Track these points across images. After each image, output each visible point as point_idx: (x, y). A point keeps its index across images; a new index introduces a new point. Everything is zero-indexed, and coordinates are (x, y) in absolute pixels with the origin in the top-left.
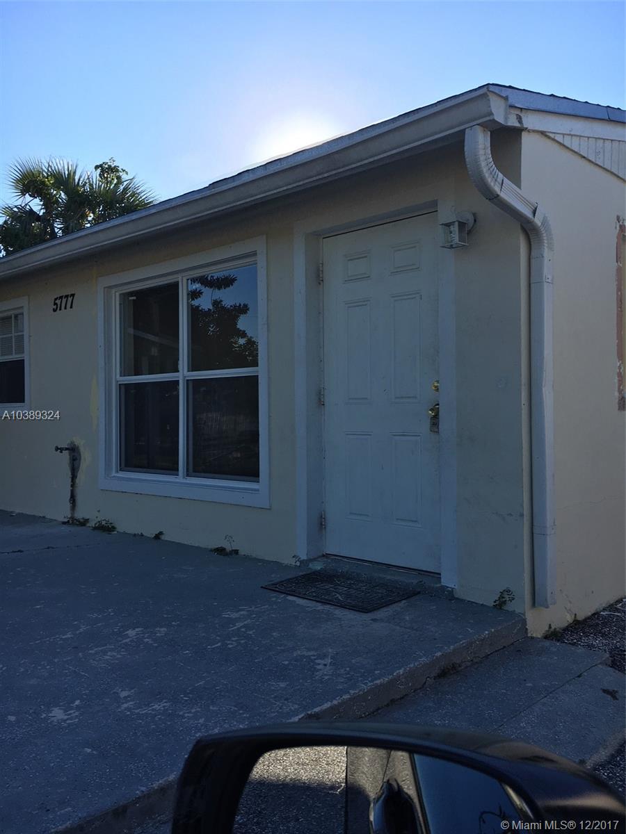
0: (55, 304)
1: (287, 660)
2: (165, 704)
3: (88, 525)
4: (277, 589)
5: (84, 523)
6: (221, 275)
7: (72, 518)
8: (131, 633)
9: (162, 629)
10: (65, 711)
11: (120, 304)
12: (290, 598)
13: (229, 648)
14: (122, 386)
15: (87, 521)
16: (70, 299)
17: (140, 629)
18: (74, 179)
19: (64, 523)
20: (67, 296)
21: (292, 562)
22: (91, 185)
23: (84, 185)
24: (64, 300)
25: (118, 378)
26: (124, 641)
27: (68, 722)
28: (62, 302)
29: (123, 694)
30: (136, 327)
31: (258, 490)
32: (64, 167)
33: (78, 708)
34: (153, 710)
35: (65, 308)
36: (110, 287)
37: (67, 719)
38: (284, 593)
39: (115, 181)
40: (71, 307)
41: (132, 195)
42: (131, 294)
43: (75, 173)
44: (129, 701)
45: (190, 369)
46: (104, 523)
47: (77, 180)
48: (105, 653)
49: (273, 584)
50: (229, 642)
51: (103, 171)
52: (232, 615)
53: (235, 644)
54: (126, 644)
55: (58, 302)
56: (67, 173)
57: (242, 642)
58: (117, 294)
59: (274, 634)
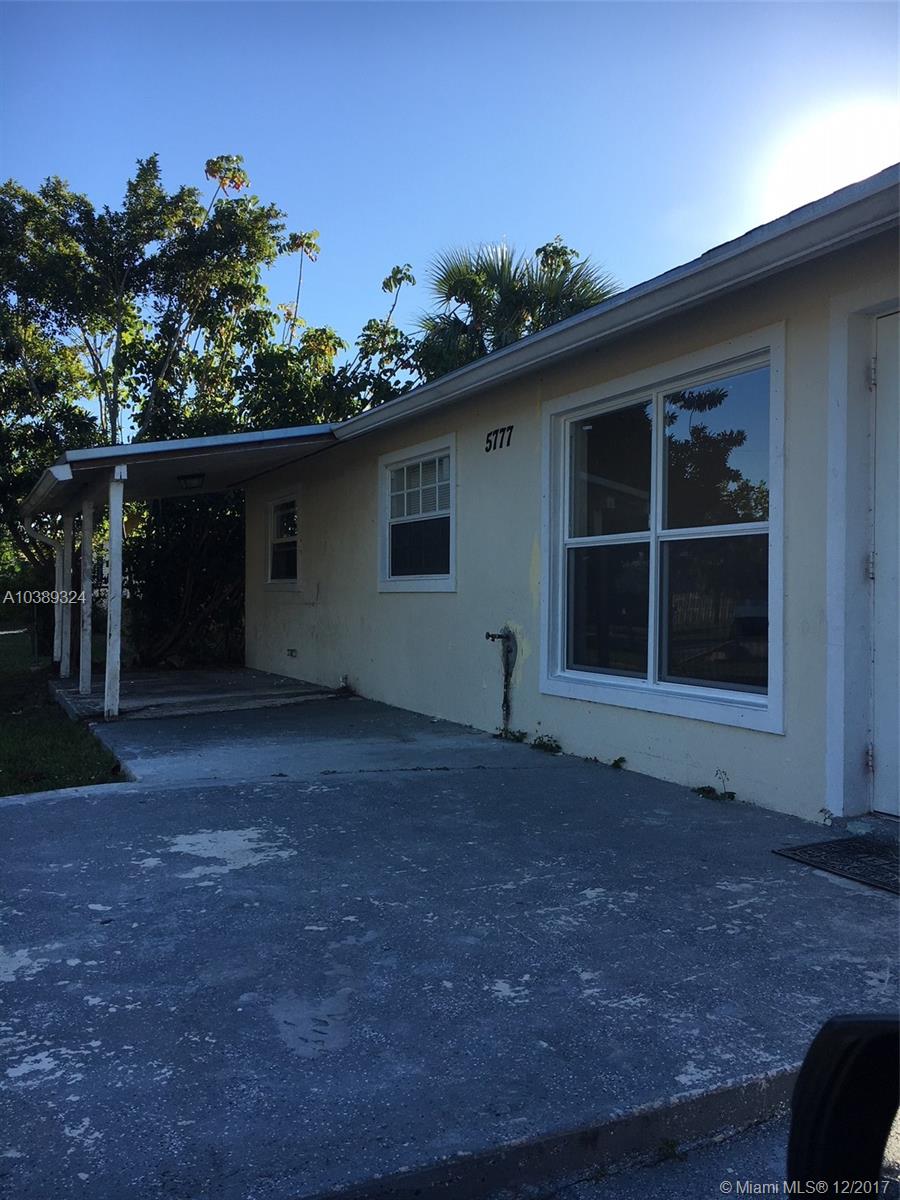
0: (489, 441)
1: (819, 965)
2: (643, 1000)
3: (525, 741)
4: (797, 858)
5: (520, 738)
6: (704, 389)
7: (506, 730)
8: (590, 893)
9: (632, 894)
10: (512, 986)
11: (571, 437)
12: (818, 872)
13: (729, 934)
14: (571, 551)
15: (524, 735)
16: (507, 434)
17: (602, 890)
18: (509, 272)
19: (495, 736)
20: (503, 430)
21: (820, 819)
22: (530, 277)
23: (521, 279)
24: (500, 435)
25: (567, 540)
26: (582, 903)
27: (517, 1001)
28: (498, 438)
29: (585, 976)
30: (590, 472)
31: (766, 706)
32: (497, 256)
33: (528, 985)
34: (627, 1005)
35: (501, 447)
36: (559, 415)
37: (515, 998)
38: (808, 865)
39: (562, 268)
40: (508, 444)
41: (583, 286)
42: (585, 422)
43: (510, 263)
44: (593, 987)
45: (666, 526)
46: (545, 739)
47: (513, 273)
48: (557, 916)
49: (789, 850)
50: (728, 926)
51: (546, 256)
52: (729, 888)
53: (738, 930)
54: (584, 907)
55: (492, 438)
56: (500, 264)
57: (748, 928)
58: (568, 424)
59: (797, 923)
